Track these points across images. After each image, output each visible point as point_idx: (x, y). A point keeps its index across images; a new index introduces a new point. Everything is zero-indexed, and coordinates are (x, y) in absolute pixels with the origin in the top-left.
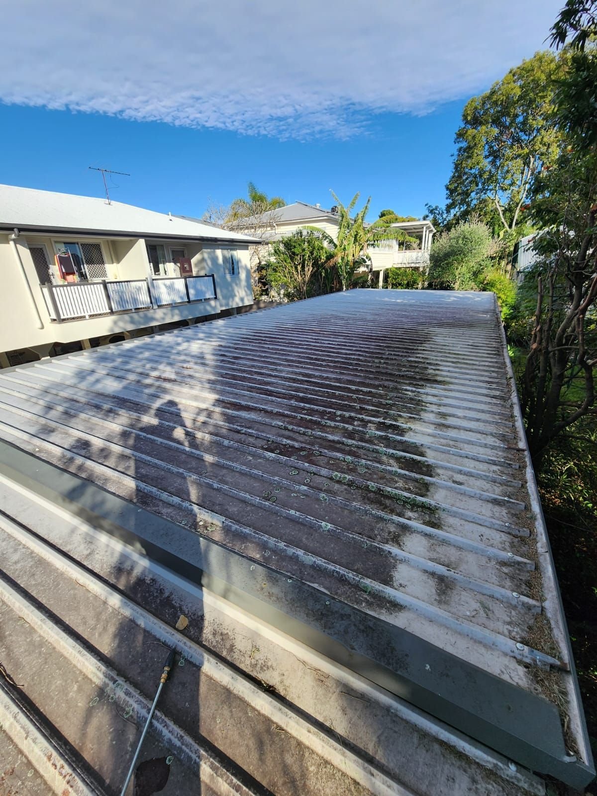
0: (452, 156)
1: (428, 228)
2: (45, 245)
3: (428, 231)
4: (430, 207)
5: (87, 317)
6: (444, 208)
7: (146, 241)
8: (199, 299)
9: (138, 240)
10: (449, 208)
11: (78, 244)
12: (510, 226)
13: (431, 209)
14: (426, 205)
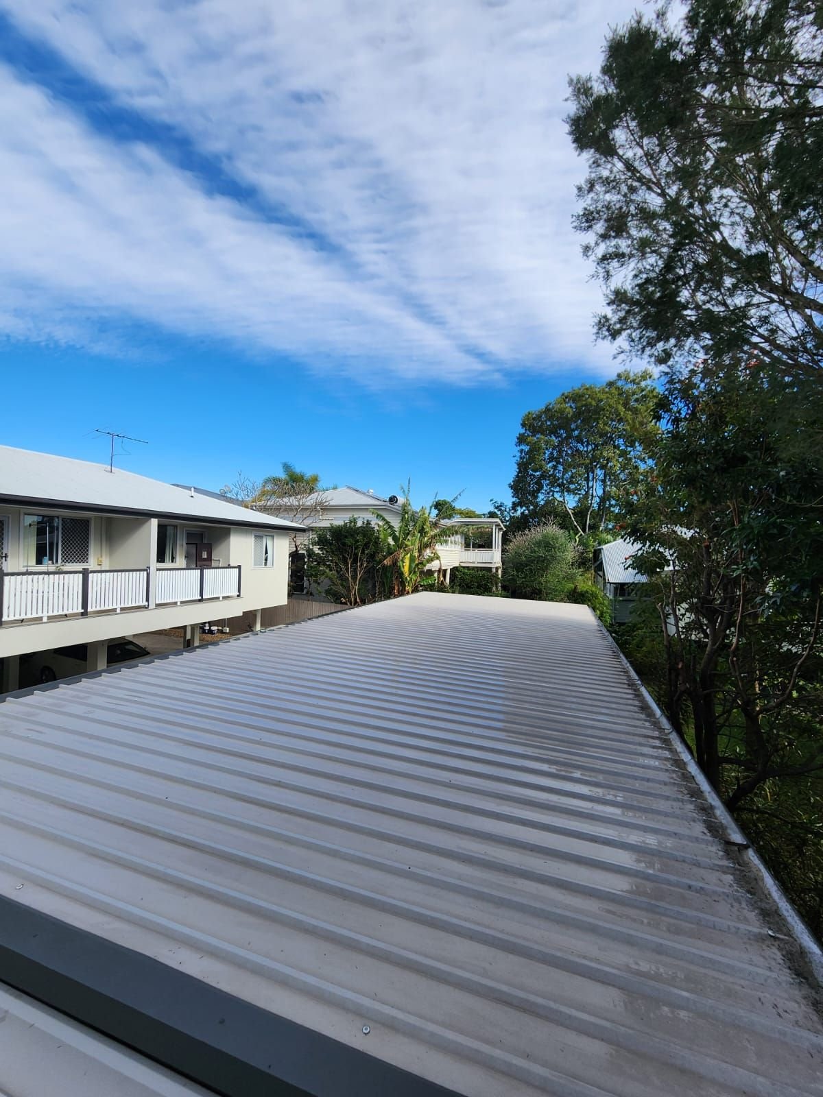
0: (514, 457)
1: (498, 525)
2: (9, 517)
3: (497, 530)
4: (495, 502)
5: (45, 620)
6: (510, 505)
7: (158, 521)
8: (215, 596)
9: (150, 519)
10: (515, 506)
11: (58, 517)
12: (584, 530)
13: (497, 505)
14: (491, 501)
